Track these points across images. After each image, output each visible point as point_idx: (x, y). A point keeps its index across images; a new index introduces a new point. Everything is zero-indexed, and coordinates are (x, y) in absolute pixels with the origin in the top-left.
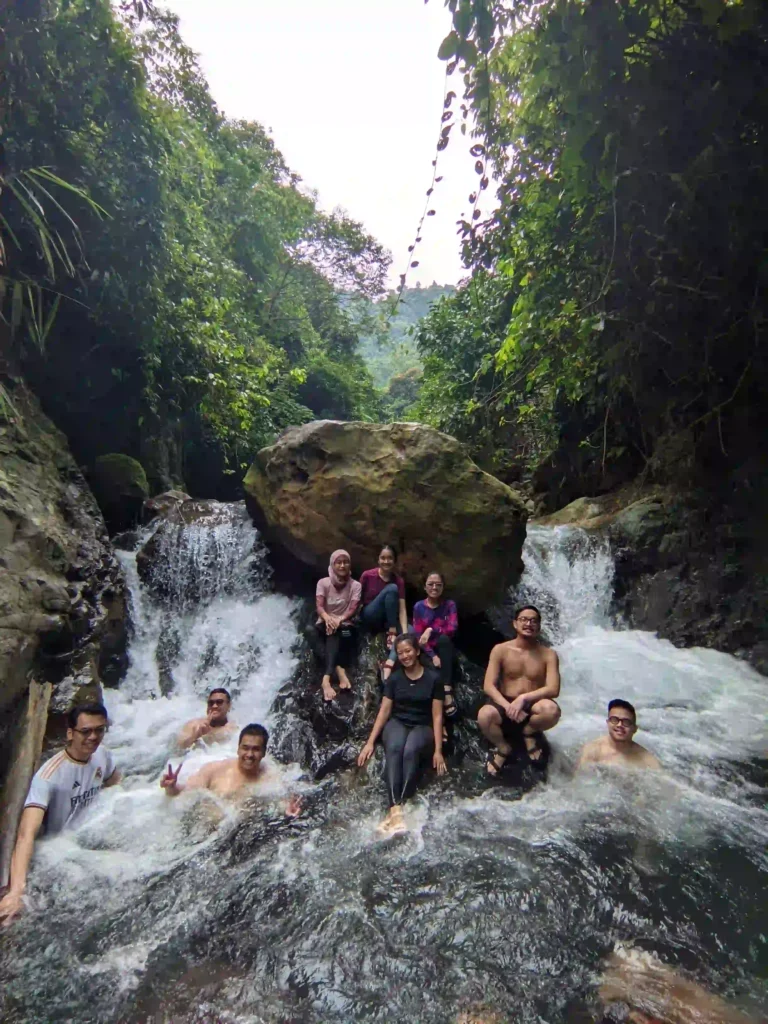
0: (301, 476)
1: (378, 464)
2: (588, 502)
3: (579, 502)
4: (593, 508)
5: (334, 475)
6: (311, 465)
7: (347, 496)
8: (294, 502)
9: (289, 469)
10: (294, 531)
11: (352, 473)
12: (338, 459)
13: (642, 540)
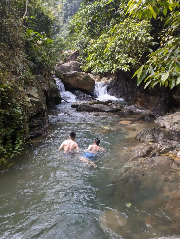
0: (72, 78)
1: (81, 77)
2: (105, 78)
3: (104, 78)
4: (106, 79)
5: (77, 78)
6: (73, 76)
7: (78, 80)
8: (72, 81)
9: (70, 77)
10: (71, 84)
11: (78, 78)
12: (77, 76)
13: (110, 84)
